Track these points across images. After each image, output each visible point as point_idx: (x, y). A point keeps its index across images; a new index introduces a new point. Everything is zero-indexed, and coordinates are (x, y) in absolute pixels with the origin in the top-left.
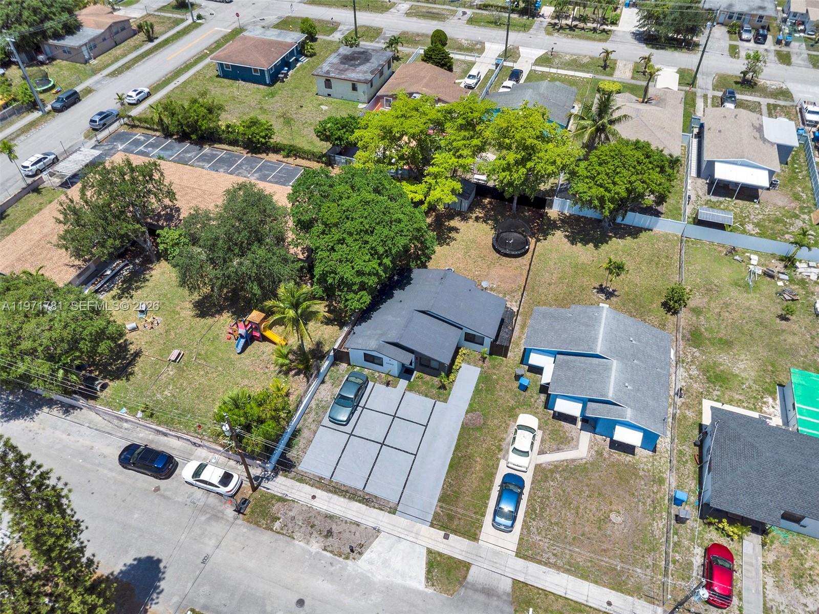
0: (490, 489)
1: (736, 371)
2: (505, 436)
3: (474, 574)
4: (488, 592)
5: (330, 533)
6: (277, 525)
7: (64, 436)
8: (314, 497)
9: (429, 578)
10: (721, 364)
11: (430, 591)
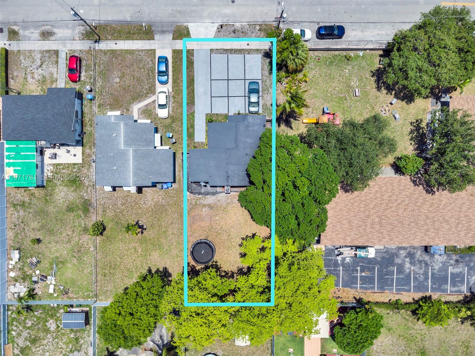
0: (173, 75)
1: (65, 189)
2: (173, 105)
3: (171, 36)
4: (163, 32)
5: (234, 32)
6: (258, 28)
7: (380, 32)
8: (248, 45)
9: (187, 29)
10: (73, 191)
11: (185, 24)
